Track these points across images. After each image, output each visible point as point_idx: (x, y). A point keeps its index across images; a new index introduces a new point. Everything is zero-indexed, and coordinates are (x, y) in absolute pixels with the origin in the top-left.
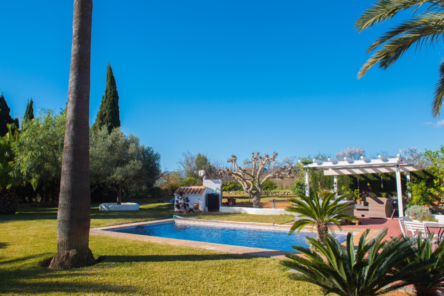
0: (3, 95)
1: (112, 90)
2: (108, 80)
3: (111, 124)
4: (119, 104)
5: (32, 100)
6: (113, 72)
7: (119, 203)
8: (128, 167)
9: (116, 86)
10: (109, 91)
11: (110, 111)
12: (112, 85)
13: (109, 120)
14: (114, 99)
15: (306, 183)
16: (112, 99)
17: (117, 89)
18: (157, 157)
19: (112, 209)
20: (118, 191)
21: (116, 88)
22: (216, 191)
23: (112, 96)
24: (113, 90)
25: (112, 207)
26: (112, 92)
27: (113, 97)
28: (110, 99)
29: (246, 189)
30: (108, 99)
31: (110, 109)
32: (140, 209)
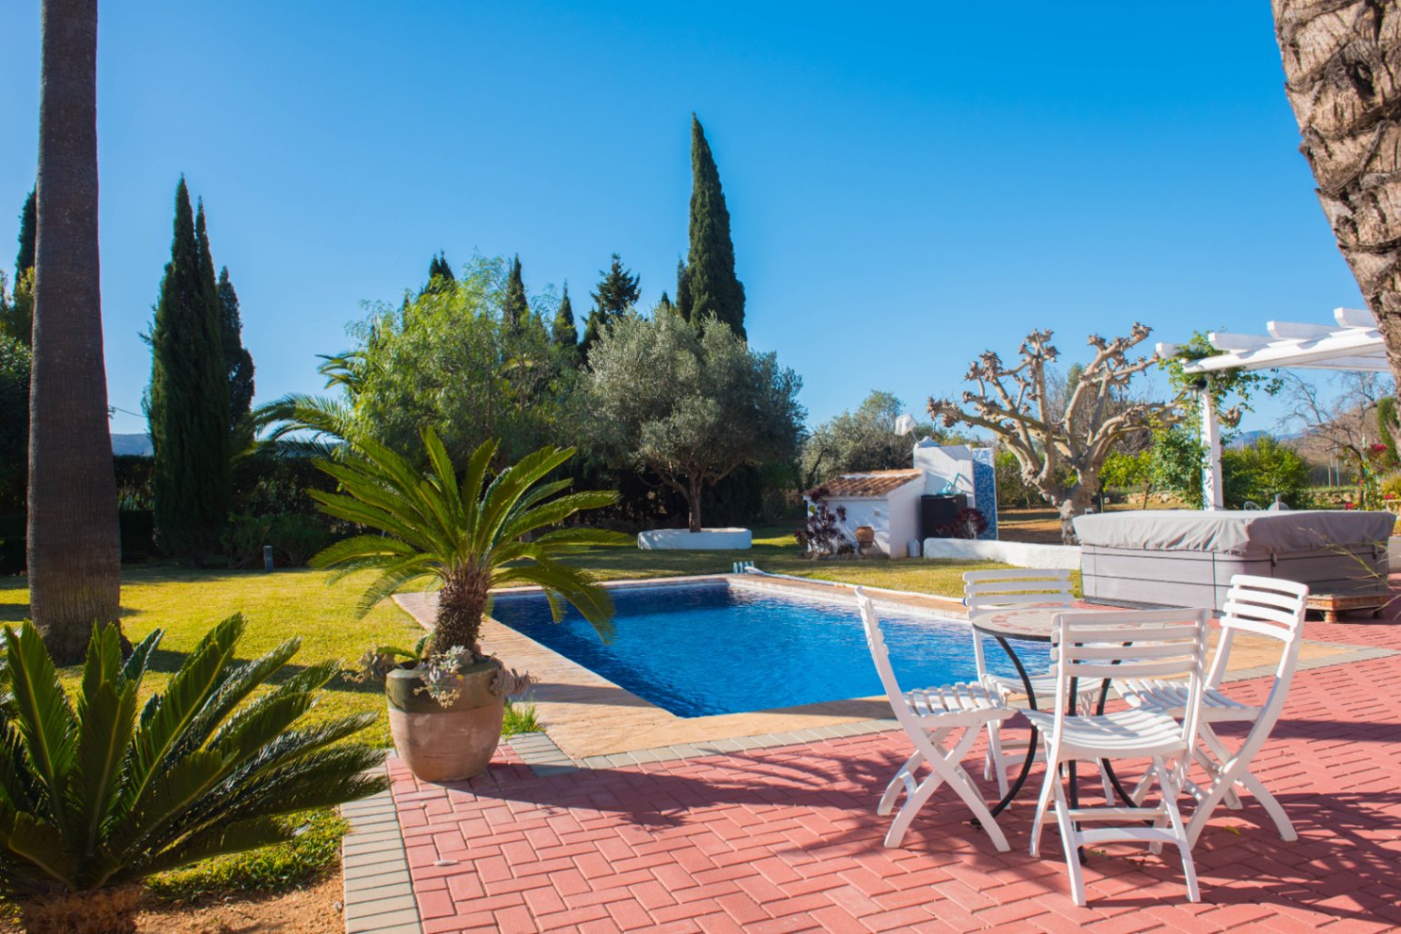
0: (446, 257)
1: (707, 194)
2: (694, 166)
3: (710, 296)
4: (732, 235)
5: (517, 260)
6: (706, 136)
7: (694, 530)
8: (677, 419)
9: (721, 179)
10: (699, 200)
11: (704, 258)
12: (705, 180)
13: (702, 287)
14: (712, 221)
15: (1204, 437)
16: (707, 221)
17: (724, 190)
18: (792, 383)
19: (660, 546)
20: (689, 492)
21: (719, 186)
22: (953, 486)
23: (708, 212)
24: (710, 195)
25: (660, 540)
26: (707, 200)
27: (710, 214)
28: (702, 222)
29: (1029, 473)
30: (698, 225)
31: (704, 252)
32: (755, 546)
